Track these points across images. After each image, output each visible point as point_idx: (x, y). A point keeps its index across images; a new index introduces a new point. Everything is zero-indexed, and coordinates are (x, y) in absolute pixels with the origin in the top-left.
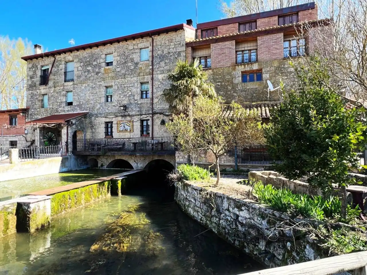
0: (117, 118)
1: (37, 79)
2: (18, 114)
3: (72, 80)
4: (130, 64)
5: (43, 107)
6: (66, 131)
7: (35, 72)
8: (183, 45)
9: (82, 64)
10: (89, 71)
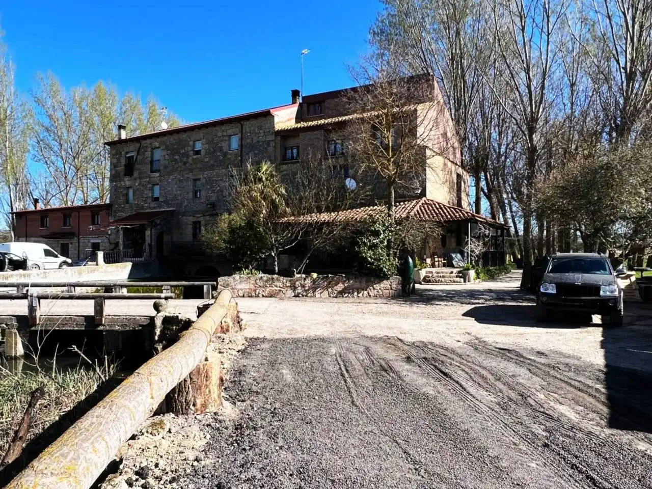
0: (205, 217)
1: (121, 168)
2: (101, 210)
3: (159, 171)
4: (219, 154)
5: (127, 201)
6: (149, 232)
7: (119, 160)
8: (272, 134)
9: (169, 152)
10: (176, 160)
